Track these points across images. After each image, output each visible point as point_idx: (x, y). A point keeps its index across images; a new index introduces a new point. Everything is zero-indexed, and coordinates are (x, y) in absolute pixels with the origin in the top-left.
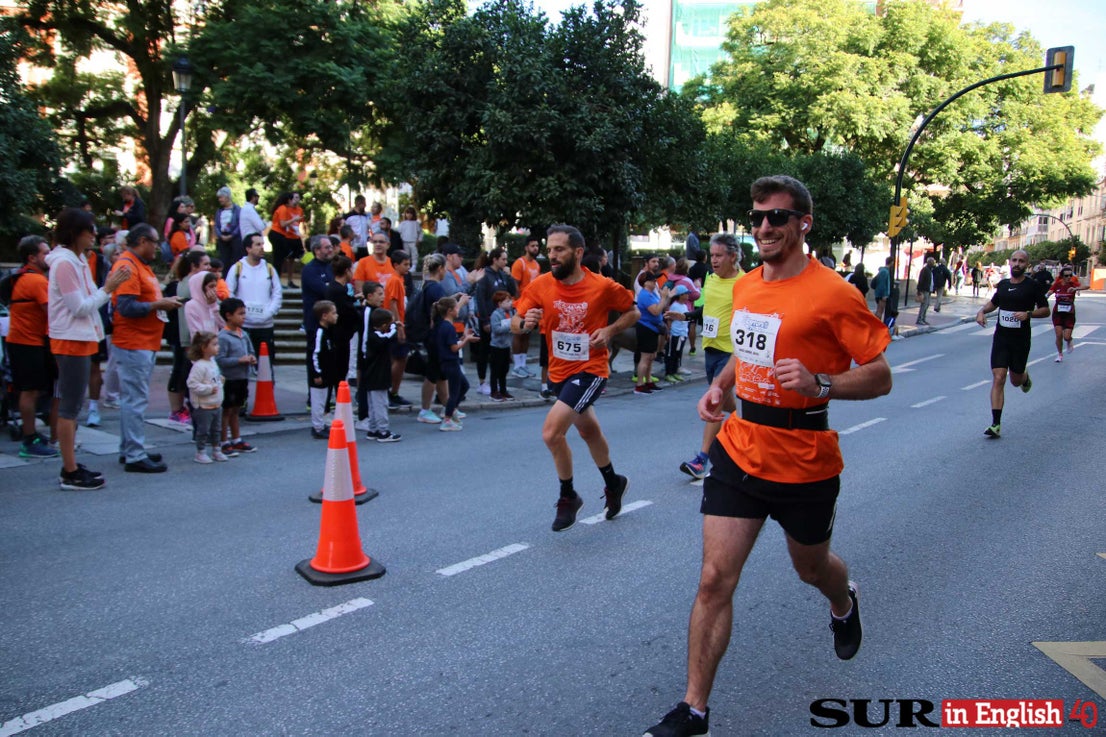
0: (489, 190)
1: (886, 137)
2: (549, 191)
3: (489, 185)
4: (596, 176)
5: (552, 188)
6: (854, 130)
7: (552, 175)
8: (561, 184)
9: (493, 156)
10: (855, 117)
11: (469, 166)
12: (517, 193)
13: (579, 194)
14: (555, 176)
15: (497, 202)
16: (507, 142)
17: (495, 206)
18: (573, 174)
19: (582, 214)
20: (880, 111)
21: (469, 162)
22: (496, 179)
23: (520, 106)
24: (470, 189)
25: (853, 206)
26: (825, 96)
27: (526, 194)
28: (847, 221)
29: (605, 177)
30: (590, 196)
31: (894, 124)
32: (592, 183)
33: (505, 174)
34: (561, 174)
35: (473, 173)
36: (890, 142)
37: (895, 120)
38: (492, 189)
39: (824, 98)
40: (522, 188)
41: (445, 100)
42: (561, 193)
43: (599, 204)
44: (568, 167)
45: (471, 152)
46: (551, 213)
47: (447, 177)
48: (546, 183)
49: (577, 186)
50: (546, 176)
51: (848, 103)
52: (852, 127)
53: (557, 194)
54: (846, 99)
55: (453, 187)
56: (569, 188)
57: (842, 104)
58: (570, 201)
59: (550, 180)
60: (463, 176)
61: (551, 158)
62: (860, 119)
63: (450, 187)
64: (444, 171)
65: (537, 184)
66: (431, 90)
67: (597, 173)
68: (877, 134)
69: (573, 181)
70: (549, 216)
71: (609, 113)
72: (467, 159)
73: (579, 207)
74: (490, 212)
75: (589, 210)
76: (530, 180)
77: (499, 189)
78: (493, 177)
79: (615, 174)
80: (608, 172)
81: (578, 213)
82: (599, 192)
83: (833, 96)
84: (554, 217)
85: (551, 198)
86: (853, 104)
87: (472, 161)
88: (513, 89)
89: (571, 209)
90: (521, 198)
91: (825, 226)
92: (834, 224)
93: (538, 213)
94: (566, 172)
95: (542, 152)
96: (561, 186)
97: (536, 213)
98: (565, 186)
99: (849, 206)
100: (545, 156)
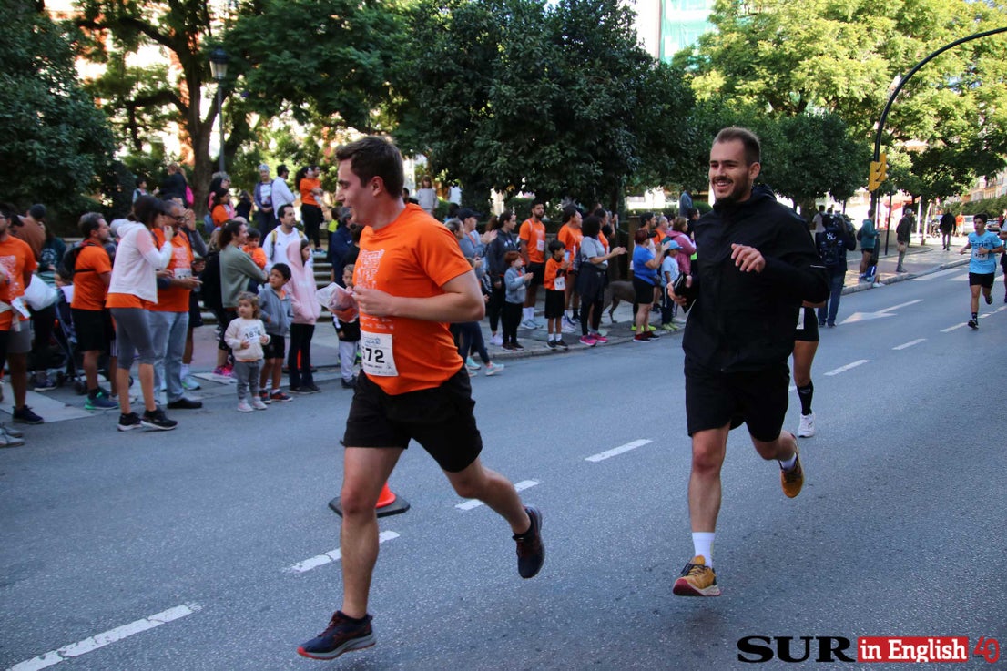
0: (496, 159)
1: (865, 97)
2: (552, 158)
3: (497, 155)
4: (594, 143)
5: (554, 155)
6: (835, 91)
7: (554, 143)
8: (563, 151)
9: (500, 128)
10: (835, 80)
11: (478, 137)
12: (522, 161)
13: (579, 160)
14: (557, 144)
15: (504, 169)
16: (512, 114)
17: (502, 173)
18: (573, 142)
19: (582, 179)
20: (859, 73)
21: (478, 134)
22: (503, 148)
23: (523, 81)
24: (479, 158)
25: (835, 163)
26: (806, 61)
27: (531, 162)
28: (830, 178)
29: (601, 144)
30: (589, 162)
31: (873, 84)
32: (591, 149)
33: (511, 143)
34: (562, 142)
35: (481, 144)
36: (869, 102)
37: (873, 81)
38: (499, 158)
39: (805, 64)
40: (527, 157)
41: (454, 78)
42: (562, 159)
43: (598, 168)
44: (568, 135)
45: (480, 125)
46: (554, 178)
47: (458, 149)
48: (548, 151)
49: (577, 152)
50: (548, 144)
51: (828, 66)
52: (833, 89)
53: (559, 160)
54: (827, 63)
55: (464, 157)
56: (569, 154)
57: (823, 68)
58: (571, 167)
59: (552, 148)
60: (473, 146)
61: (552, 128)
62: (841, 82)
63: (461, 156)
64: (455, 143)
65: (541, 152)
66: (441, 69)
67: (595, 140)
68: (857, 95)
69: (574, 148)
70: (552, 181)
71: (605, 84)
72: (476, 131)
73: (579, 172)
74: (498, 179)
75: (588, 174)
76: (533, 149)
77: (506, 157)
78: (499, 147)
79: (612, 141)
80: (606, 139)
81: (579, 177)
82: (597, 158)
83: (815, 61)
84: (556, 181)
85: (554, 164)
86: (833, 67)
87: (480, 133)
88: (516, 65)
89: (572, 174)
90: (526, 165)
91: (809, 183)
92: (817, 180)
93: (542, 178)
94: (566, 141)
95: (544, 123)
96: (563, 153)
97: (540, 178)
98: (566, 153)
99: (831, 163)
100: (547, 126)
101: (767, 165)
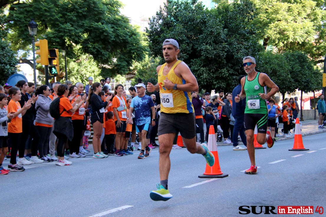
1: (303, 41)
2: (225, 74)
3: (203, 73)
4: (239, 68)
5: (226, 73)
6: (287, 39)
8: (228, 71)
10: (287, 33)
13: (233, 75)
16: (212, 57)
17: (205, 80)
18: (232, 68)
19: (235, 82)
20: (300, 29)
23: (214, 44)
25: (305, 75)
26: (272, 24)
28: (303, 81)
31: (306, 35)
33: (207, 68)
36: (304, 44)
37: (306, 33)
39: (272, 25)
41: (184, 42)
46: (223, 82)
48: (223, 71)
51: (283, 26)
52: (286, 38)
53: (227, 75)
54: (283, 25)
56: (231, 73)
57: (281, 27)
58: (231, 77)
59: (224, 70)
61: (225, 62)
62: (291, 34)
66: (181, 39)
67: (240, 67)
68: (298, 40)
69: (232, 70)
70: (223, 83)
71: (243, 44)
72: (191, 64)
73: (234, 79)
74: (202, 83)
76: (217, 70)
81: (234, 82)
83: (276, 24)
86: (286, 27)
87: (193, 64)
88: (211, 38)
89: (231, 80)
90: (213, 77)
91: (293, 84)
92: (297, 83)
93: (219, 82)
94: (229, 67)
95: (222, 60)
96: (228, 72)
97: (218, 82)
99: (302, 75)
100: (223, 61)
101: (282, 76)
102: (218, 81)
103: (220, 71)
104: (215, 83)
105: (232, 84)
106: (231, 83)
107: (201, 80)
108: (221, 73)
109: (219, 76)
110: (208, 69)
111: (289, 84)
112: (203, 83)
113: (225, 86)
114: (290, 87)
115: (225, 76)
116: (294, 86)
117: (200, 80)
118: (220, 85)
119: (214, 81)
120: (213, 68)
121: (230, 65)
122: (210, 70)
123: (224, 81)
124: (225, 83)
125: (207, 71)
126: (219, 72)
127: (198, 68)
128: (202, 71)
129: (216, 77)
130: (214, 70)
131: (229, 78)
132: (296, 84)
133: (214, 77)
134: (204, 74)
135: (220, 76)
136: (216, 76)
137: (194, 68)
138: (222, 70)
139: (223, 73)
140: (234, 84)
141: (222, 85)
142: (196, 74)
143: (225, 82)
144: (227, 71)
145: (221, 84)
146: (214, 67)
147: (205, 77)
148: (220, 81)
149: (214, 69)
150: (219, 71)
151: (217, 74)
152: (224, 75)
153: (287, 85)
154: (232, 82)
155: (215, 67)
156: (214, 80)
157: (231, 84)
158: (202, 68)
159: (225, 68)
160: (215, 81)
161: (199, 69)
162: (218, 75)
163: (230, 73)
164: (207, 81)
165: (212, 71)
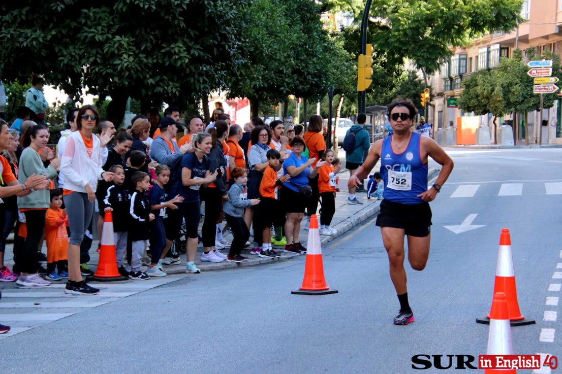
2: (180, 58)
3: (119, 51)
5: (182, 55)
8: (188, 49)
17: (127, 74)
18: (196, 40)
19: (205, 82)
28: (309, 73)
30: (208, 63)
33: (132, 40)
46: (173, 81)
48: (176, 50)
53: (186, 61)
56: (197, 54)
58: (194, 68)
59: (178, 47)
61: (182, 24)
69: (198, 47)
70: (171, 83)
73: (201, 74)
76: (157, 46)
81: (201, 81)
90: (146, 65)
93: (162, 80)
94: (189, 37)
95: (174, 18)
96: (189, 53)
98: (192, 52)
100: (176, 22)
102: (158, 78)
103: (168, 49)
104: (151, 81)
105: (195, 88)
106: (195, 85)
107: (112, 71)
108: (170, 54)
109: (164, 63)
110: (132, 42)
111: (277, 79)
112: (119, 80)
113: (177, 93)
114: (281, 86)
115: (179, 63)
116: (288, 84)
117: (109, 71)
118: (166, 88)
119: (148, 76)
120: (146, 40)
121: (192, 34)
122: (137, 45)
123: (175, 79)
124: (178, 85)
125: (132, 47)
126: (163, 51)
127: (105, 36)
128: (117, 48)
129: (153, 64)
130: (149, 44)
131: (188, 71)
132: (293, 78)
133: (150, 65)
134: (125, 56)
135: (167, 64)
136: (155, 61)
137: (94, 36)
138: (172, 46)
139: (175, 54)
140: (202, 86)
141: (170, 88)
142: (97, 53)
143: (177, 82)
144: (185, 49)
145: (168, 86)
146: (151, 37)
147: (128, 65)
148: (165, 77)
149: (151, 41)
150: (163, 48)
151: (157, 58)
152: (176, 60)
153: (273, 81)
154: (196, 82)
155: (152, 35)
156: (148, 73)
157: (193, 86)
158: (118, 38)
159: (180, 41)
160: (151, 77)
161: (108, 40)
162: (160, 61)
163: (194, 54)
164: (130, 77)
165: (146, 47)
